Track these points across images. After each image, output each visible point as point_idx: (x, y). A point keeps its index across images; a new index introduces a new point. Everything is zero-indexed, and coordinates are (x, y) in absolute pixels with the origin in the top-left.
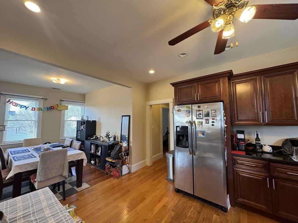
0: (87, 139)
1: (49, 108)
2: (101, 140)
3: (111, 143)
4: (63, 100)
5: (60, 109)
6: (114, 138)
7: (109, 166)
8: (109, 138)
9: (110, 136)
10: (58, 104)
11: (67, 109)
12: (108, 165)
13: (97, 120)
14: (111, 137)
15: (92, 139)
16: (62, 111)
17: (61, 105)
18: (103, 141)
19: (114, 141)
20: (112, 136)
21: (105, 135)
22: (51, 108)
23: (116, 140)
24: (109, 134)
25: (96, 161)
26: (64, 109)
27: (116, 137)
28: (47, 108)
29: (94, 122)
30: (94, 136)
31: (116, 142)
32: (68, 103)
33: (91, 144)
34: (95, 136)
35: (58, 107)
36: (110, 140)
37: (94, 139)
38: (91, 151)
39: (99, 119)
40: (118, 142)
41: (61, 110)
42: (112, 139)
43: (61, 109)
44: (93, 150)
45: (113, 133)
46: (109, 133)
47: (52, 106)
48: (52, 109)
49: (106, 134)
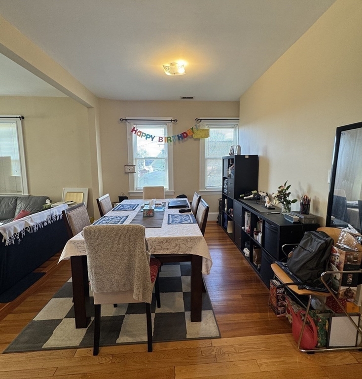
0: (237, 197)
1: (180, 135)
2: (267, 204)
3: (292, 219)
4: (200, 119)
5: (196, 137)
6: (302, 204)
7: (279, 291)
8: (289, 203)
9: (290, 198)
10: (192, 129)
11: (207, 135)
12: (279, 287)
13: (260, 154)
14: (294, 201)
15: (247, 199)
16: (201, 141)
17: (198, 130)
18: (270, 208)
19: (302, 217)
20: (298, 197)
21: (276, 193)
22: (183, 136)
23: (311, 211)
24: (287, 192)
25: (254, 254)
26: (203, 136)
27: (311, 203)
28: (178, 135)
29: (254, 159)
30: (253, 192)
31: (311, 219)
32: (209, 125)
33: (244, 210)
34: (255, 192)
35: (193, 133)
36: (289, 209)
37: (250, 199)
38: (244, 226)
39: (265, 150)
40: (318, 219)
41: (198, 139)
42: (296, 207)
43: (199, 136)
44: (247, 224)
45: (301, 189)
46: (288, 187)
47: (185, 133)
48: (185, 137)
49: (279, 192)
